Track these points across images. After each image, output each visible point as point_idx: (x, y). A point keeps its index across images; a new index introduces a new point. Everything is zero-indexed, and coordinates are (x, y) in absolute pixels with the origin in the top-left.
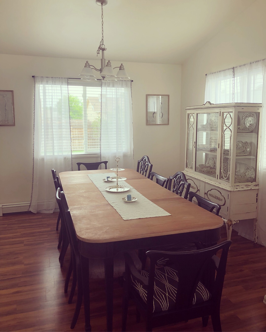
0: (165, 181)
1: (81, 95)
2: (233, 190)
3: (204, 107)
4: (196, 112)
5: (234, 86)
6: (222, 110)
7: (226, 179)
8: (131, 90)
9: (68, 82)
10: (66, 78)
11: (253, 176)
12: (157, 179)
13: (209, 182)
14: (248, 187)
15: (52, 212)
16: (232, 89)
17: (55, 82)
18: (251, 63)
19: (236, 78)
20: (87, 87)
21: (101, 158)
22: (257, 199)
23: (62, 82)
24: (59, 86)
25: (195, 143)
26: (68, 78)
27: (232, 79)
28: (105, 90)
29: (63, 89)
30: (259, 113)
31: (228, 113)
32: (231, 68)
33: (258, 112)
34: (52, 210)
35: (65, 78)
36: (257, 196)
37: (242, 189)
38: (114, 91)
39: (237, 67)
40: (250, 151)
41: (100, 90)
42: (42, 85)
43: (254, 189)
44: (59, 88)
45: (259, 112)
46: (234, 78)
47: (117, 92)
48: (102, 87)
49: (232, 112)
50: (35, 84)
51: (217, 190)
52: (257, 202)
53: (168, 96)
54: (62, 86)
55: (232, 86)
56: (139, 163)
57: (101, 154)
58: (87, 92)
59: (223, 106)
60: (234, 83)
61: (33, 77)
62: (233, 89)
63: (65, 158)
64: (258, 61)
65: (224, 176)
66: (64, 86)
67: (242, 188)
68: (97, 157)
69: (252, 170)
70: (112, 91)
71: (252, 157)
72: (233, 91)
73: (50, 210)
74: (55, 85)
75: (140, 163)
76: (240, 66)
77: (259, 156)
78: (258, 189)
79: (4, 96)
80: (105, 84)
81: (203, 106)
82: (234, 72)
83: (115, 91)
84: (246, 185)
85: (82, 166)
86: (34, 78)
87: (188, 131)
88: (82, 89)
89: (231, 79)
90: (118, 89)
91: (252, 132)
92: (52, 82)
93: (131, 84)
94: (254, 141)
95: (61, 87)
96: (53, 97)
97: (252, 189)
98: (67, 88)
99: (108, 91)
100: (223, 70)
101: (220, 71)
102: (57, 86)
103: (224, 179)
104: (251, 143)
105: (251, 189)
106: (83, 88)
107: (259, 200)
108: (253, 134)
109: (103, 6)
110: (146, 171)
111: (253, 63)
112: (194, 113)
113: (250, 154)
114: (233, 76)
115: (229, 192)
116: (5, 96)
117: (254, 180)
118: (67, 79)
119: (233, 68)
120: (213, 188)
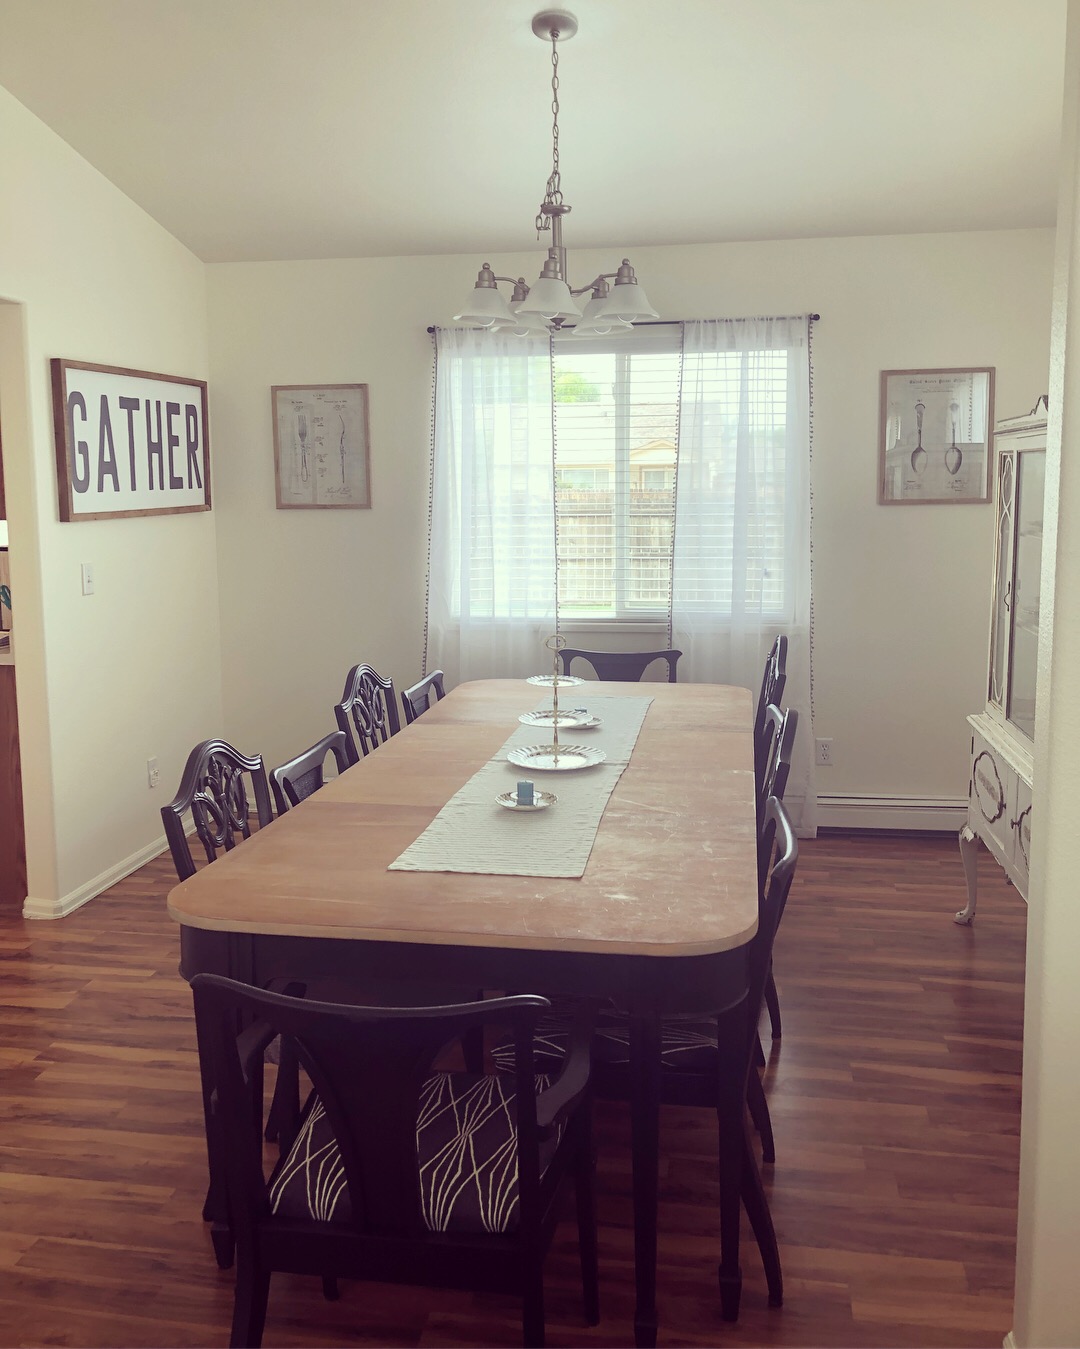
1: (609, 389)
4: (1016, 444)
8: (809, 358)
9: (553, 339)
20: (633, 357)
21: (670, 639)
23: (531, 345)
28: (696, 364)
41: (676, 365)
42: (460, 360)
48: (682, 352)
50: (436, 358)
53: (990, 372)
54: (530, 358)
57: (671, 622)
58: (633, 376)
61: (431, 330)
66: (538, 358)
68: (659, 633)
70: (723, 366)
74: (506, 354)
79: (339, 404)
80: (697, 339)
83: (739, 362)
85: (578, 662)
86: (434, 337)
87: (999, 531)
90: (750, 354)
92: (497, 344)
93: (809, 333)
98: (548, 364)
99: (708, 364)
102: (512, 359)
106: (617, 360)
109: (557, 44)
112: (1012, 452)
116: (341, 404)
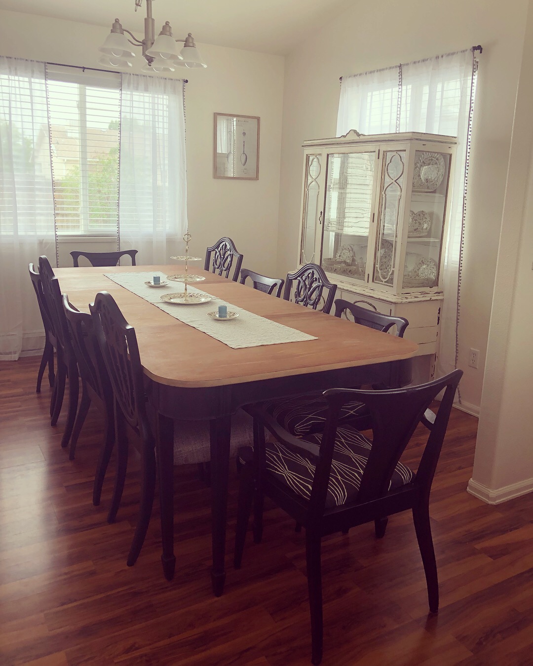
0: (275, 285)
1: (75, 104)
2: (400, 301)
3: (343, 141)
4: (325, 151)
5: (399, 103)
6: (384, 147)
7: (385, 282)
8: (184, 101)
9: (47, 71)
10: (42, 62)
11: (433, 277)
12: (255, 283)
13: (351, 288)
14: (426, 295)
15: (16, 357)
16: (395, 109)
17: (16, 69)
18: (437, 57)
19: (404, 88)
20: (87, 88)
21: (119, 245)
22: (439, 318)
23: (33, 72)
24: (26, 79)
25: (321, 214)
26: (45, 63)
27: (396, 89)
28: (129, 97)
29: (36, 86)
30: (451, 155)
31: (394, 153)
32: (396, 67)
33: (448, 154)
34: (15, 353)
35: (39, 62)
36: (439, 313)
37: (416, 299)
38: (147, 99)
39: (407, 64)
40: (428, 228)
41: (118, 96)
43: (435, 300)
44: (27, 85)
45: (450, 153)
46: (400, 87)
47: (154, 103)
48: (121, 90)
49: (405, 150)
51: (366, 302)
52: (438, 323)
53: (258, 119)
54: (33, 80)
55: (395, 102)
56: (209, 254)
57: (119, 236)
58: (88, 99)
59: (387, 139)
60: (400, 96)
62: (399, 109)
63: (41, 243)
64: (453, 54)
65: (381, 275)
66: (37, 80)
67: (415, 297)
68: (111, 242)
69: (432, 264)
70: (143, 101)
71: (432, 240)
72: (399, 113)
73: (10, 353)
74: (16, 75)
75: (213, 253)
76: (415, 63)
77: (446, 237)
78: (442, 300)
80: (129, 84)
81: (342, 139)
82: (401, 73)
83: (151, 100)
84: (422, 293)
85: (81, 258)
87: (307, 190)
88: (77, 91)
89: (393, 89)
90: (156, 96)
91: (434, 192)
92: (10, 68)
93: (184, 89)
94: (437, 210)
95: (30, 83)
96: (13, 105)
97: (433, 300)
98: (44, 85)
99: (135, 98)
100: (379, 69)
101: (371, 72)
102: (21, 79)
103: (381, 283)
104: (431, 214)
105: (430, 300)
106: (80, 88)
107: (442, 321)
108: (437, 195)
110: (228, 269)
111: (442, 56)
112: (320, 154)
113: (429, 235)
114: (399, 82)
115: (393, 306)
117: (435, 283)
118: (43, 65)
119: (400, 66)
120: (358, 300)
